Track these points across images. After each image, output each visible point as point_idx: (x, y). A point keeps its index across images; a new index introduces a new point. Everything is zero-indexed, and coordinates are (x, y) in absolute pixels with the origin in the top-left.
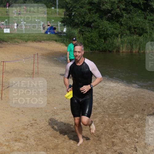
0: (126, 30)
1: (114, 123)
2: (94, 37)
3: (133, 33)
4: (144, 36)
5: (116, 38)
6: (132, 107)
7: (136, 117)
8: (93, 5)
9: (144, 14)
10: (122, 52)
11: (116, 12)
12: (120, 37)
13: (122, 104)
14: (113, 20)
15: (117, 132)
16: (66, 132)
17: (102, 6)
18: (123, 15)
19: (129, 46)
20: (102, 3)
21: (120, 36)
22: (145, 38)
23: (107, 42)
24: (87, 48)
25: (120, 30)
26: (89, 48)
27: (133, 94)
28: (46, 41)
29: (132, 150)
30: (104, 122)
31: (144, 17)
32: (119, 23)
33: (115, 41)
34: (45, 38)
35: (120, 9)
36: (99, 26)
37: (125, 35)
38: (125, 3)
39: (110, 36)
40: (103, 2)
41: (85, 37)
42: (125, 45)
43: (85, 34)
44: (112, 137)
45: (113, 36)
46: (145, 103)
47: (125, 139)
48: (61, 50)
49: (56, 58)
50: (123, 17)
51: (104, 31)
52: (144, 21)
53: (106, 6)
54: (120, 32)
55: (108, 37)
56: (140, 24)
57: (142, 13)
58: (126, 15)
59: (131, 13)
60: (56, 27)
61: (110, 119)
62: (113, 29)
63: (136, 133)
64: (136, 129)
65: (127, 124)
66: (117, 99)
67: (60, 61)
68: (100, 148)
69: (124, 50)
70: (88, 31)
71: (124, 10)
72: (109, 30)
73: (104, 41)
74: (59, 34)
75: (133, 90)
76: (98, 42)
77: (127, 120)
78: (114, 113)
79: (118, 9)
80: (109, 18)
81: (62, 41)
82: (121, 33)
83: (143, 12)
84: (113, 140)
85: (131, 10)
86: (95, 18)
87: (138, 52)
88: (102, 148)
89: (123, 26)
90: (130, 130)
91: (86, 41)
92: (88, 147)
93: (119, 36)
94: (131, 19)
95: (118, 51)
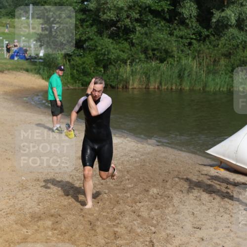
0: (140, 54)
1: (118, 202)
2: (87, 64)
3: (150, 57)
4: (168, 63)
5: (123, 66)
6: (146, 176)
7: (153, 193)
8: (87, 13)
9: (170, 27)
10: (132, 89)
11: (124, 24)
12: (130, 65)
13: (130, 171)
14: (120, 38)
15: (122, 217)
16: (40, 217)
17: (102, 15)
18: (135, 29)
19: (144, 79)
20: (102, 9)
21: (130, 62)
22: (170, 66)
23: (109, 72)
24: (75, 82)
25: (130, 53)
26: (79, 83)
27: (148, 156)
28: (10, 71)
29: (146, 245)
30: (101, 200)
31: (170, 32)
32: (129, 42)
33: (120, 70)
34: (10, 67)
35: (130, 19)
36: (96, 46)
37: (137, 61)
38: (139, 10)
39: (113, 63)
40: (104, 9)
41: (73, 64)
42: (138, 77)
43: (73, 60)
44: (114, 225)
45: (119, 62)
46: (168, 170)
47: (134, 227)
48: (35, 86)
49: (27, 97)
50: (136, 32)
51: (105, 55)
52: (169, 39)
53: (109, 14)
54: (130, 56)
55: (111, 63)
56: (162, 44)
57: (166, 26)
58: (140, 28)
59: (149, 26)
60: (28, 49)
61: (111, 196)
62: (118, 51)
63: (153, 218)
64: (153, 211)
65: (138, 204)
66: (123, 163)
67: (33, 103)
68: (95, 242)
69: (135, 86)
70: (78, 54)
71: (137, 20)
72: (113, 53)
73: (104, 71)
74: (32, 60)
75: (149, 150)
76: (93, 72)
77: (138, 198)
78: (117, 185)
79: (128, 20)
80: (112, 33)
81: (37, 71)
82: (131, 58)
83: (167, 24)
84: (116, 229)
85: (148, 21)
86: (90, 34)
87: (158, 88)
88: (97, 242)
89: (136, 47)
90: (143, 213)
91: (75, 71)
92: (75, 240)
93: (128, 63)
94: (149, 35)
95: (126, 87)
